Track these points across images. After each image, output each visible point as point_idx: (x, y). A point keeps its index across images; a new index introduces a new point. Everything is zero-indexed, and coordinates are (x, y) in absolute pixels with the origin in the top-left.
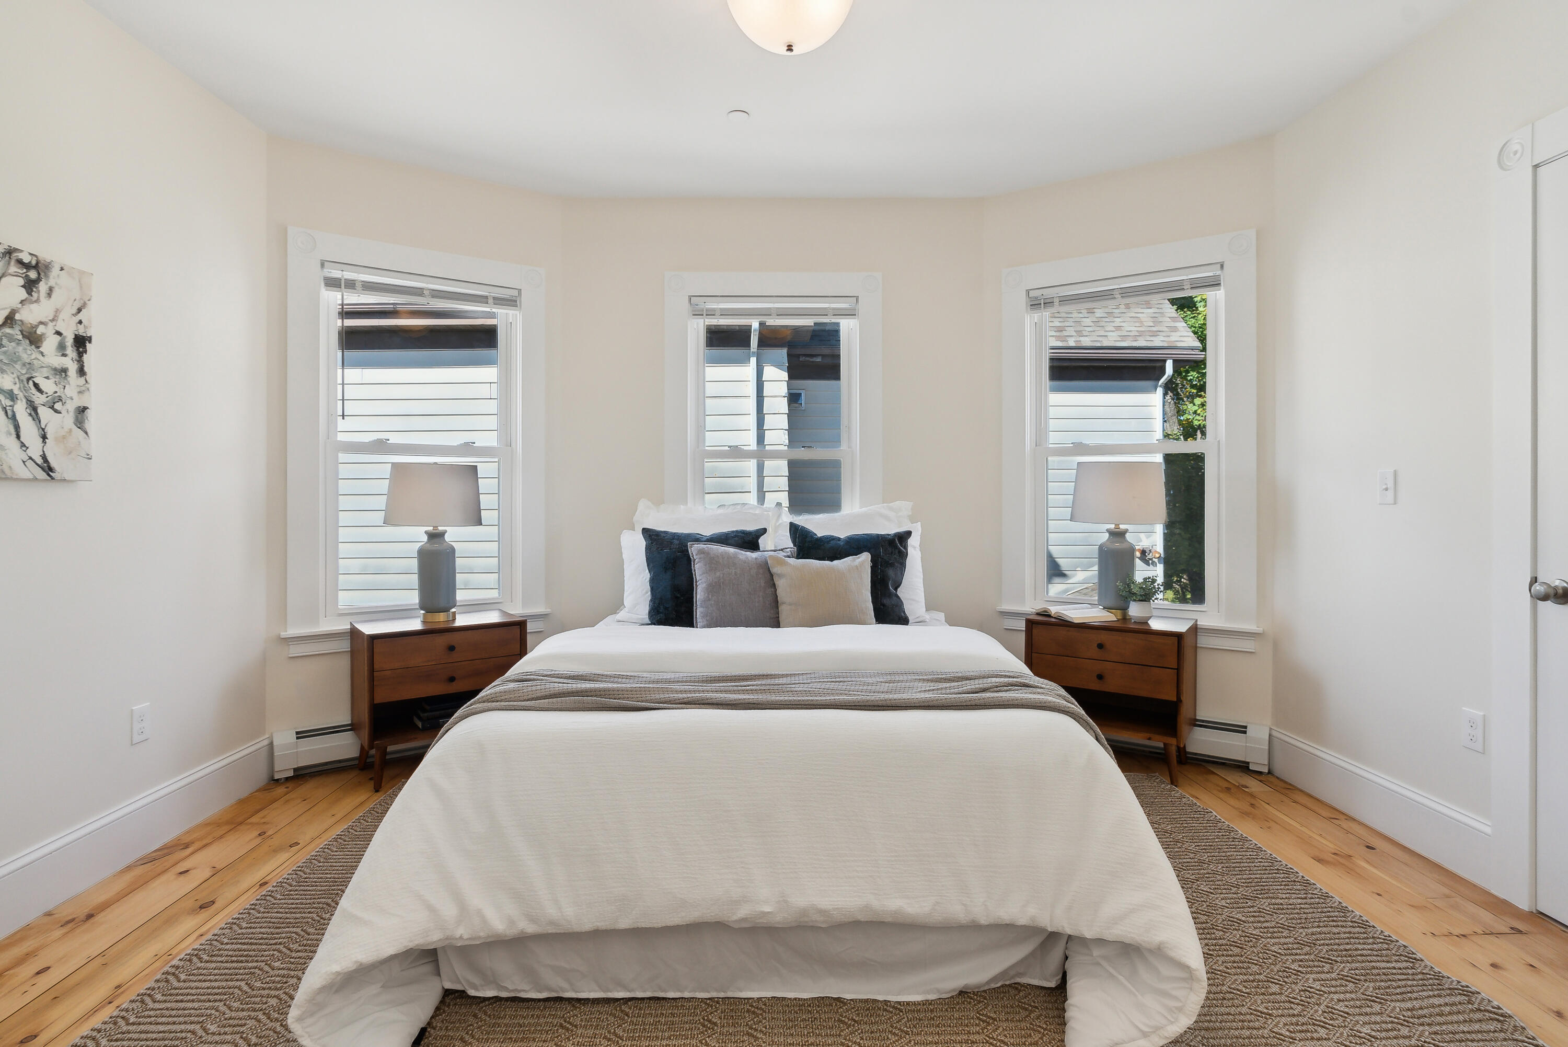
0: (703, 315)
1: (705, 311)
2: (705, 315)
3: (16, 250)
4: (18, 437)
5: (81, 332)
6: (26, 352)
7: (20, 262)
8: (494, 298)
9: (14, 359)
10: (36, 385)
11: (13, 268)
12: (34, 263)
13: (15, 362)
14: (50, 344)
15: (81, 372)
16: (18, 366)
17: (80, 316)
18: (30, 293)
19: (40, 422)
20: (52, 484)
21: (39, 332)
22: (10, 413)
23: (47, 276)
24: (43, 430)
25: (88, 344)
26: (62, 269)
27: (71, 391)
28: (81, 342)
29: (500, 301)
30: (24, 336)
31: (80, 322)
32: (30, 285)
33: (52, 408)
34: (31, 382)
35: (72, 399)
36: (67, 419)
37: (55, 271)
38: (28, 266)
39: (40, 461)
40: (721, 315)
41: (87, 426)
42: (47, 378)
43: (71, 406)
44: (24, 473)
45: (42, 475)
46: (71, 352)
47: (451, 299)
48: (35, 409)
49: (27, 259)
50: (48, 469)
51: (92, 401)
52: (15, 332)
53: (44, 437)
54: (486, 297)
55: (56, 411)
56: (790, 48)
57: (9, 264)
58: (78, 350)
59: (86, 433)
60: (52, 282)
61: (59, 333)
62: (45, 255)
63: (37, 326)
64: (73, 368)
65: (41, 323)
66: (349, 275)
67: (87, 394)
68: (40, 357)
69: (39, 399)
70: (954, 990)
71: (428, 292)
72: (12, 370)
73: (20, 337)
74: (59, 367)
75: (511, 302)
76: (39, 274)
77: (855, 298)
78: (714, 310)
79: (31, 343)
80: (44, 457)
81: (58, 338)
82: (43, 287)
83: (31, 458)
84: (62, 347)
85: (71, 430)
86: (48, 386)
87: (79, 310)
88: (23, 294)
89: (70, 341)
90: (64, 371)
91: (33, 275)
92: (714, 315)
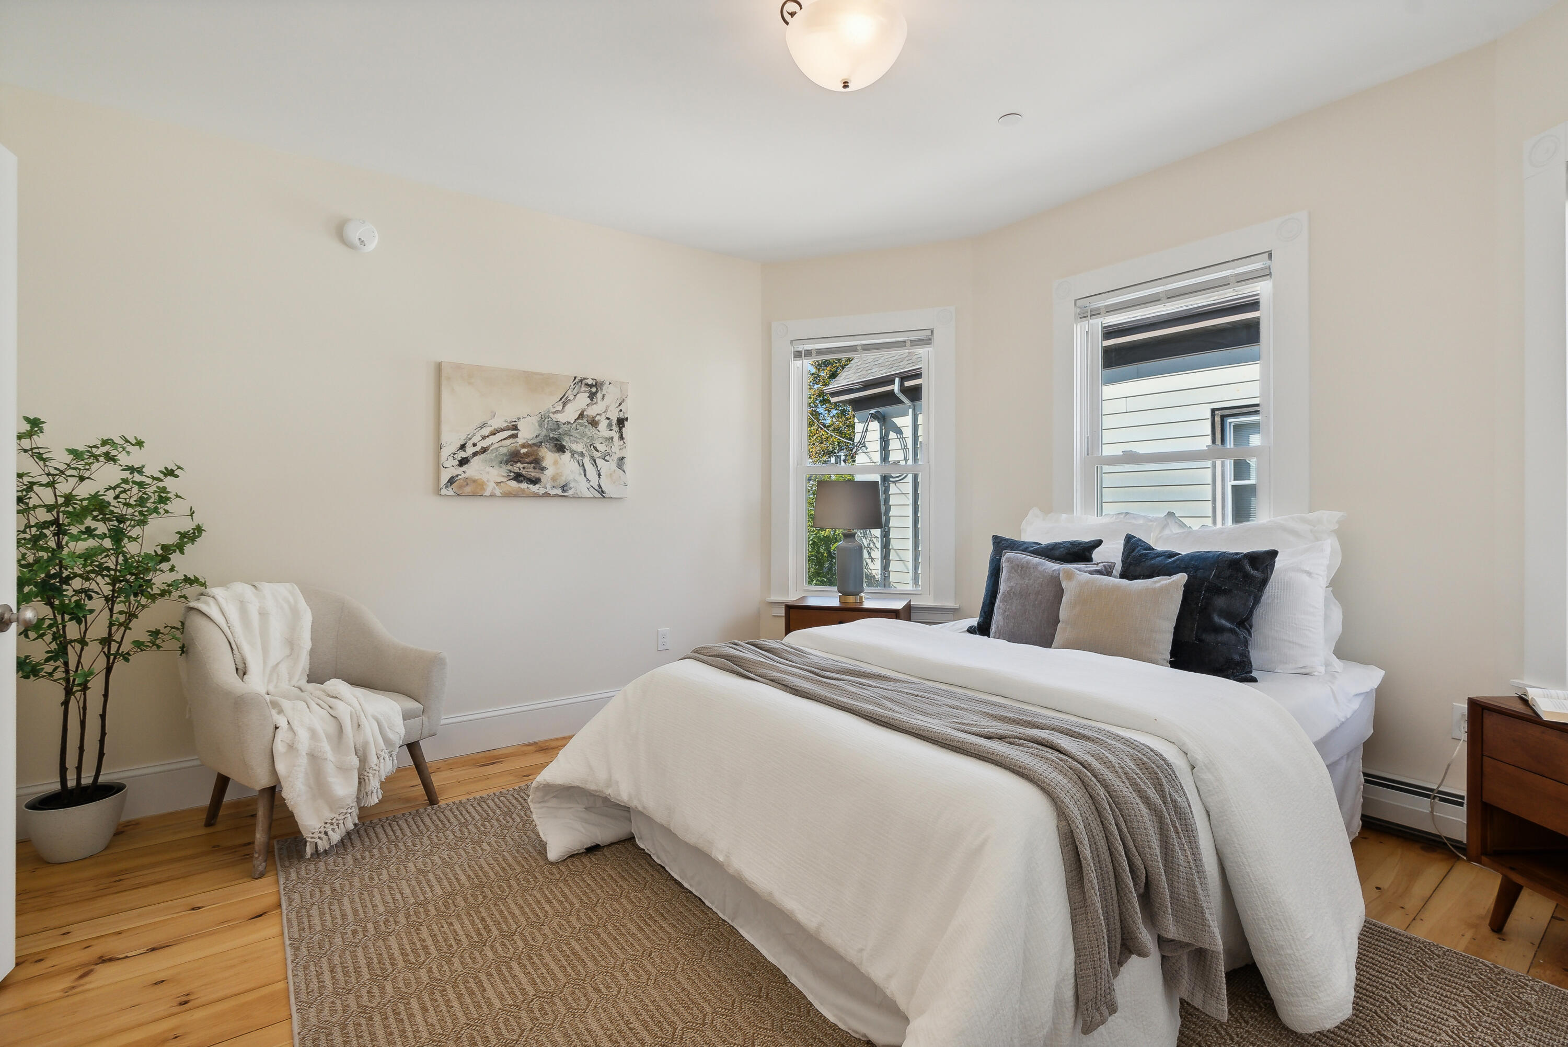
0: (1087, 316)
1: (1089, 312)
2: (1089, 316)
3: (585, 379)
4: (585, 475)
5: (621, 416)
6: (590, 431)
7: (587, 385)
8: (912, 341)
9: (583, 435)
10: (595, 448)
11: (583, 389)
12: (594, 383)
13: (584, 437)
14: (603, 425)
15: (621, 438)
16: (585, 439)
17: (620, 408)
18: (592, 399)
19: (597, 467)
20: (604, 499)
21: (596, 420)
22: (581, 464)
23: (601, 389)
24: (599, 471)
25: (625, 422)
26: (610, 383)
27: (615, 449)
28: (621, 422)
29: (916, 343)
30: (589, 423)
31: (621, 411)
32: (592, 396)
33: (604, 459)
34: (592, 447)
35: (615, 453)
36: (613, 465)
37: (606, 385)
38: (591, 386)
39: (597, 488)
40: (1107, 312)
41: (625, 468)
42: (601, 443)
43: (615, 457)
44: (587, 494)
45: (599, 495)
46: (615, 428)
47: (877, 349)
48: (595, 461)
49: (590, 382)
50: (602, 492)
51: (629, 454)
52: (584, 421)
53: (599, 475)
54: (905, 342)
55: (606, 461)
56: (846, 85)
57: (581, 386)
58: (619, 426)
59: (624, 471)
60: (604, 392)
61: (608, 418)
62: (599, 378)
63: (596, 416)
64: (616, 436)
65: (598, 414)
66: (808, 347)
67: (624, 450)
68: (597, 432)
69: (597, 455)
70: (865, 1036)
71: (860, 347)
72: (582, 441)
73: (587, 424)
74: (608, 437)
75: (927, 341)
76: (597, 389)
77: (1267, 254)
78: (1099, 309)
79: (592, 426)
80: (600, 486)
81: (608, 421)
82: (599, 395)
83: (592, 486)
84: (610, 426)
85: (615, 471)
86: (602, 448)
87: (620, 404)
88: (589, 401)
89: (614, 421)
90: (612, 438)
91: (594, 390)
92: (1100, 314)
